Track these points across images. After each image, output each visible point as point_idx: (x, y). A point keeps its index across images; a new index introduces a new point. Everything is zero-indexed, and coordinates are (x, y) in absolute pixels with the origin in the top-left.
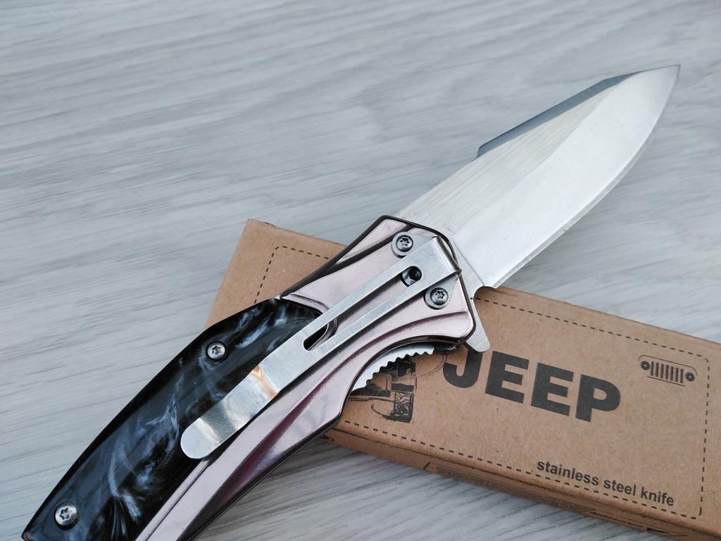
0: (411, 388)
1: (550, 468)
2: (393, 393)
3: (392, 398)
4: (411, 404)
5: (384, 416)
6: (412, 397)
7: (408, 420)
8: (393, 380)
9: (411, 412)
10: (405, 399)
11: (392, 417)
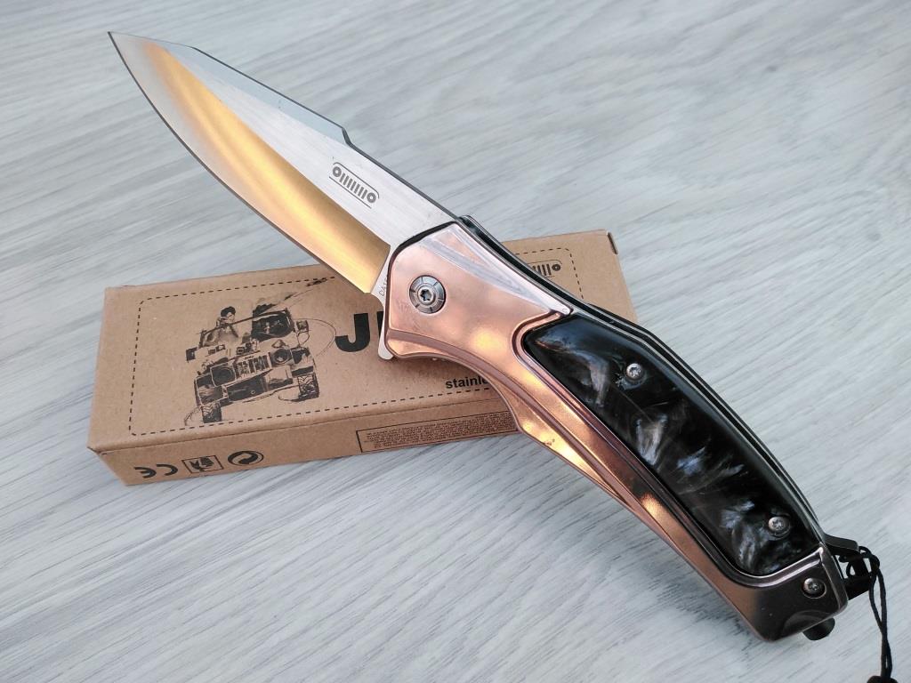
0: (311, 369)
1: (457, 384)
2: (295, 380)
3: (295, 383)
4: (315, 382)
5: (292, 401)
6: (314, 375)
7: (317, 395)
8: (291, 368)
9: (317, 387)
10: (308, 379)
11: (301, 399)
